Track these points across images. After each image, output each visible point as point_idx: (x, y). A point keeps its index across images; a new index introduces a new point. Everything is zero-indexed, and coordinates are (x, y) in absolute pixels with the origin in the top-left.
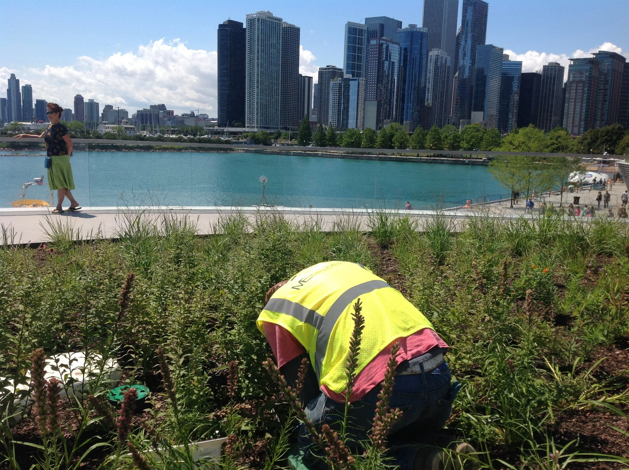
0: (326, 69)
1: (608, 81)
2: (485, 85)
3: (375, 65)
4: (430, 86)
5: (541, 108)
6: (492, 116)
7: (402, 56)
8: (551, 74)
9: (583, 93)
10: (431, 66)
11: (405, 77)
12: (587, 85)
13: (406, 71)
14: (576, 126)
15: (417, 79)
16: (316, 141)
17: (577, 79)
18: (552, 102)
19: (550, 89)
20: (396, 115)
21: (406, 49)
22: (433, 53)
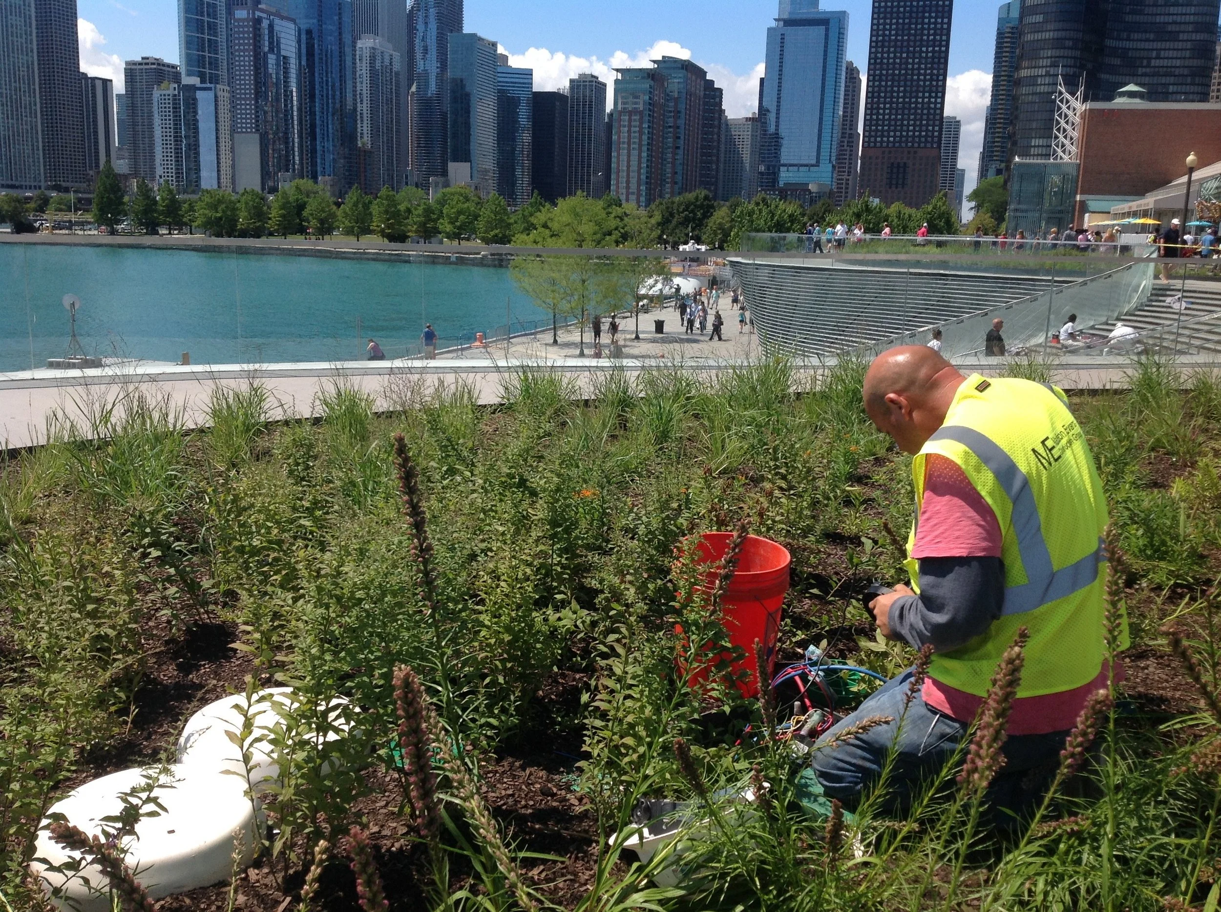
0: (140, 64)
1: (679, 112)
2: (468, 112)
3: (249, 61)
4: (364, 108)
5: (571, 159)
6: (486, 171)
7: (303, 46)
8: (584, 96)
9: (641, 133)
10: (363, 69)
11: (313, 88)
12: (646, 118)
13: (313, 75)
14: (633, 193)
15: (338, 93)
16: (137, 215)
17: (630, 107)
18: (589, 149)
19: (584, 124)
20: (301, 163)
21: (309, 32)
22: (366, 43)
